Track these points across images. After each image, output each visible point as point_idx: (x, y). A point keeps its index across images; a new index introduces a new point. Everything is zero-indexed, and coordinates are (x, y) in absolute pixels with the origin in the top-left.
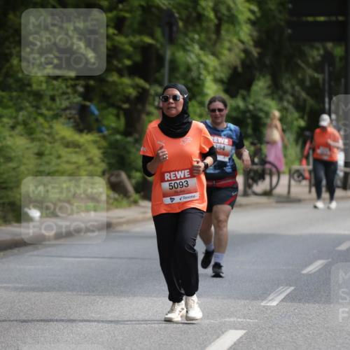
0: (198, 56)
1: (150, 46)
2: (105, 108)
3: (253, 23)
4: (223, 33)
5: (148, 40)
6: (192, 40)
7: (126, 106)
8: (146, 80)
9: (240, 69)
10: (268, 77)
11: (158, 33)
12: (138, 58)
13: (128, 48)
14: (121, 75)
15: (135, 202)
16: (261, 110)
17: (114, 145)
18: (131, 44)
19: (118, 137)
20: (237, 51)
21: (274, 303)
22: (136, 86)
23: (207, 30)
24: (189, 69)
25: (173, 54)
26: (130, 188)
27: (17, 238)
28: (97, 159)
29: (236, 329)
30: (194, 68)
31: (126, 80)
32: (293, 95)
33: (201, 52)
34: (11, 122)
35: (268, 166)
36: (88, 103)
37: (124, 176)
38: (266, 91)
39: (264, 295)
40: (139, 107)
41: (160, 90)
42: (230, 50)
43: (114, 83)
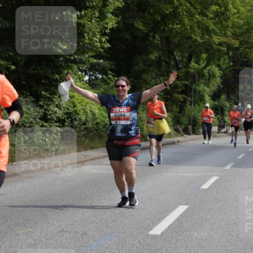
0: (203, 88)
1: (187, 84)
2: (172, 105)
3: (221, 77)
4: (211, 80)
5: (187, 83)
6: (201, 82)
7: (180, 104)
8: (186, 95)
9: (216, 92)
10: (226, 95)
11: (190, 80)
12: (183, 88)
13: (180, 85)
14: (178, 93)
15: (183, 135)
16: (224, 105)
17: (175, 117)
18: (181, 84)
19: (177, 114)
20: (215, 86)
21: (228, 168)
22: (183, 98)
23: (206, 79)
24: (200, 92)
25: (195, 87)
26: (181, 131)
27: (145, 146)
28: (170, 121)
29: (216, 176)
30: (202, 91)
31: (180, 96)
32: (234, 100)
33: (204, 87)
34: (142, 109)
35: (226, 123)
36: (167, 103)
37: (179, 126)
38: (225, 99)
39: (225, 165)
40: (184, 104)
41: (190, 99)
42: (213, 86)
43: (176, 97)
